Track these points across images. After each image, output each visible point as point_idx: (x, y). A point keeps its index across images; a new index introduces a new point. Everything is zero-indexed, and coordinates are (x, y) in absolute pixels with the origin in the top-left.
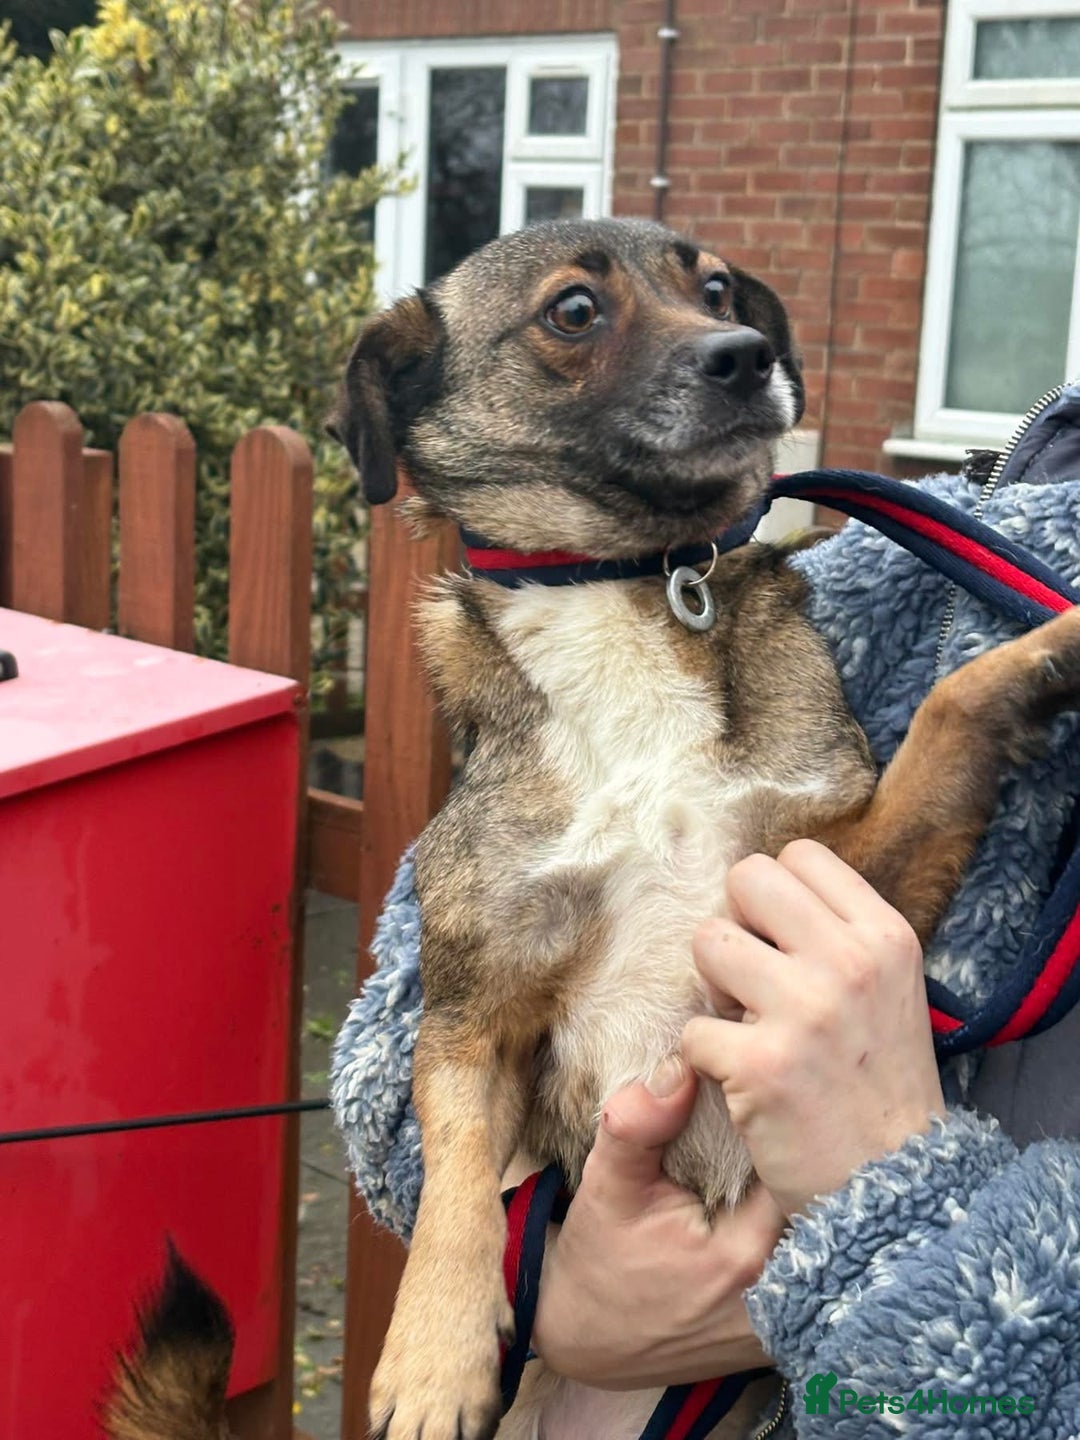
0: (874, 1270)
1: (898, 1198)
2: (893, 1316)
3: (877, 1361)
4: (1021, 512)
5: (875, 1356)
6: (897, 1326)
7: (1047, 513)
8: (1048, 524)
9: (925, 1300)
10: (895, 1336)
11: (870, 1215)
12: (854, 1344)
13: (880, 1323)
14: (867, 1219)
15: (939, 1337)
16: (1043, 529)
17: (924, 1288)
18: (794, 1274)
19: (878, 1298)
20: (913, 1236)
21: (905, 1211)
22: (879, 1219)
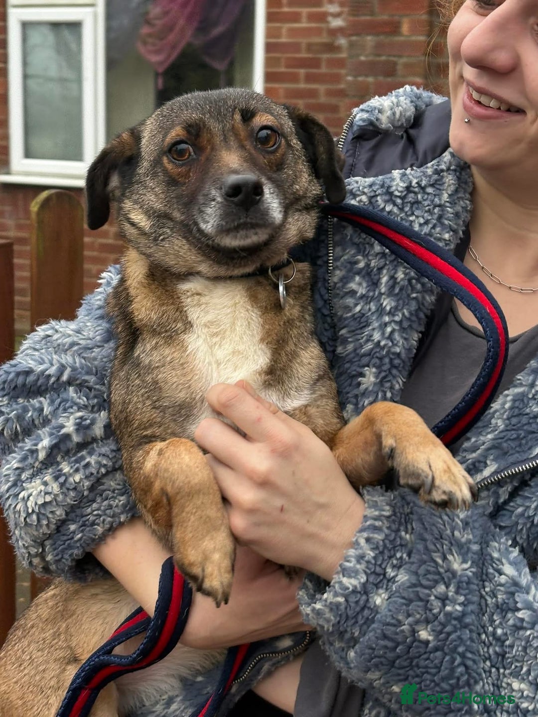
0: (390, 575)
1: (383, 541)
2: (418, 592)
3: (415, 614)
4: (364, 193)
5: (414, 612)
6: (421, 595)
7: (377, 193)
8: (379, 198)
9: (428, 580)
10: (421, 600)
11: (377, 552)
12: (401, 610)
13: (412, 596)
14: (376, 554)
15: (440, 593)
16: (377, 201)
17: (426, 575)
18: (351, 589)
19: (405, 586)
20: (398, 555)
21: (389, 546)
22: (382, 553)
